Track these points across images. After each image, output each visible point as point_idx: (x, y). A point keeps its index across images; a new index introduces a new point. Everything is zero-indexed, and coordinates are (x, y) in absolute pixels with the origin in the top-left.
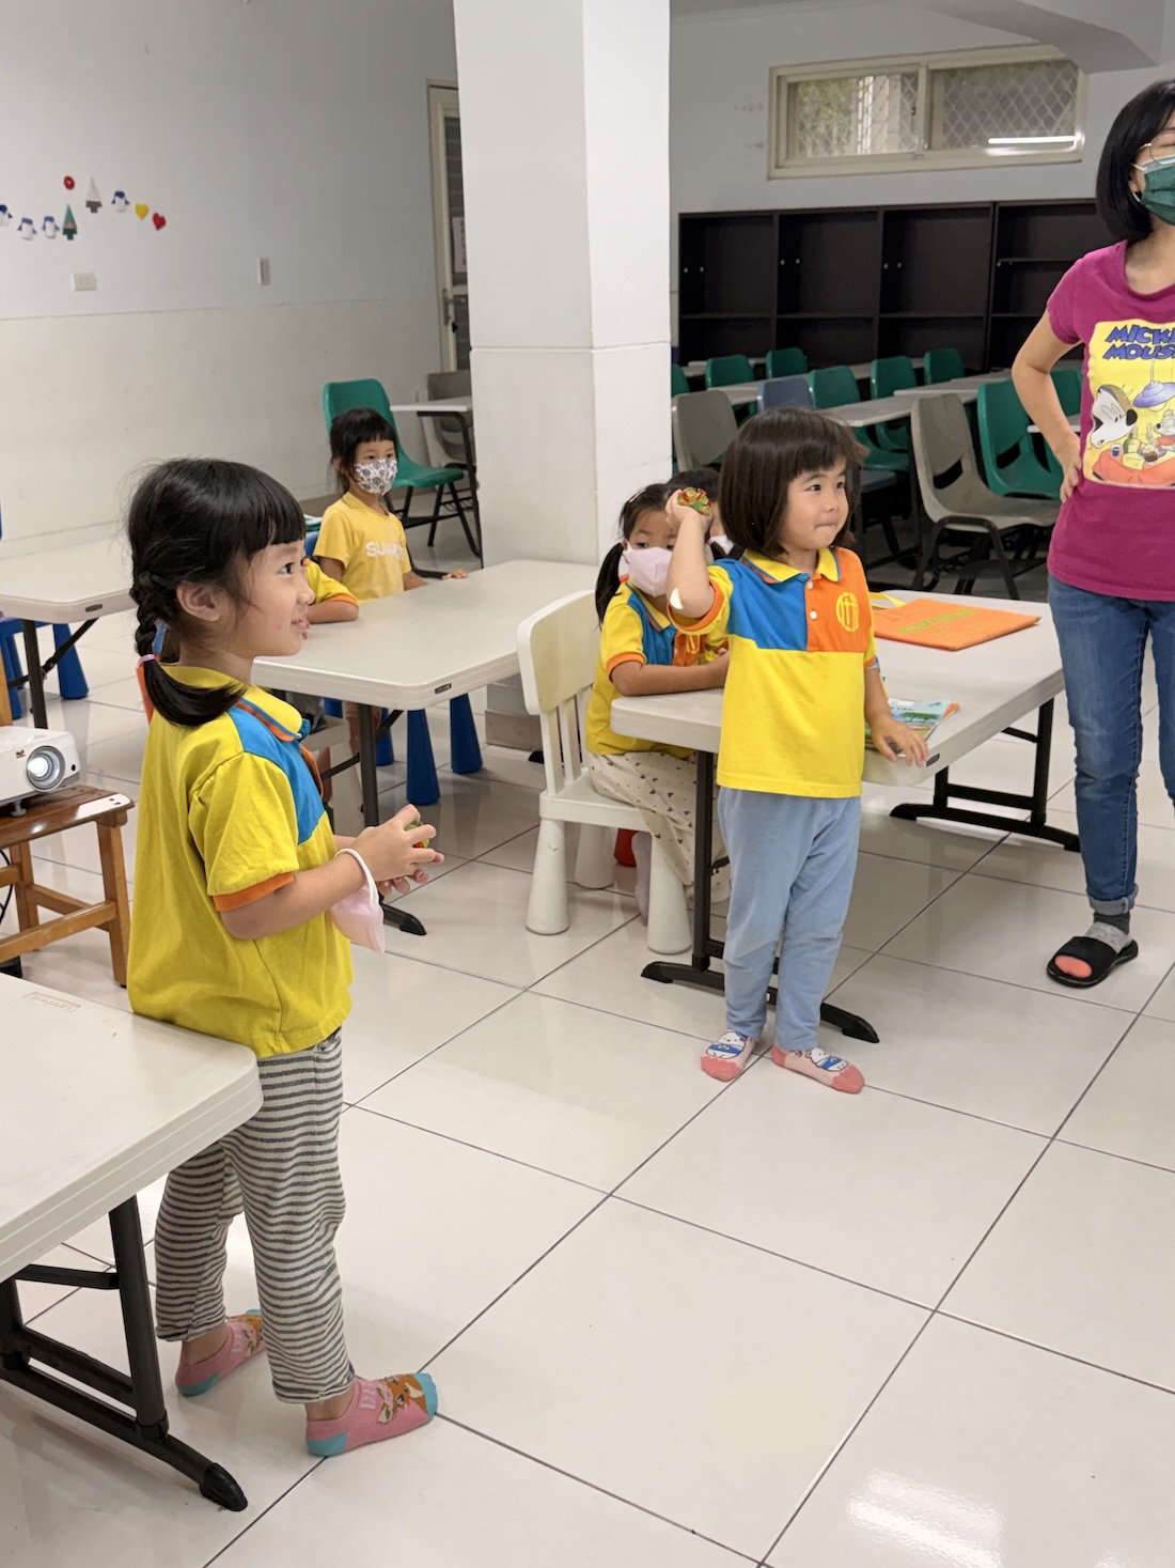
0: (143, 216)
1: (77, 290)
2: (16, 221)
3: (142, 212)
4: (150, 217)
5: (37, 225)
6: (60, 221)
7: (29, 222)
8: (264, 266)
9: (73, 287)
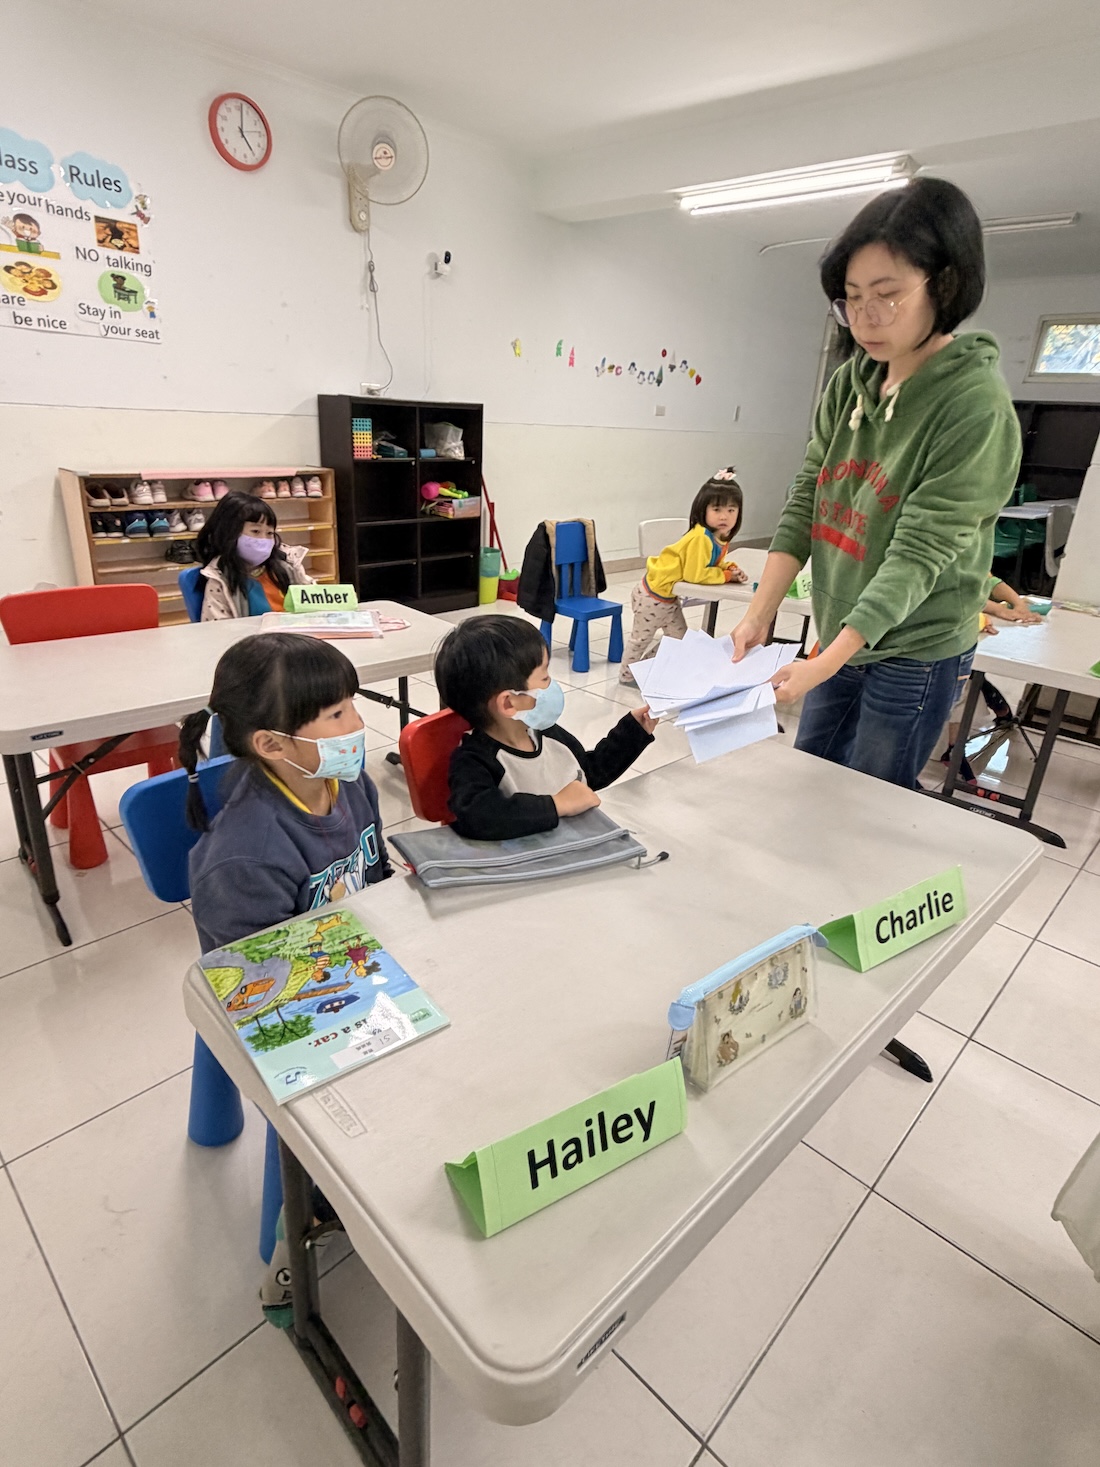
0: (692, 376)
1: (657, 415)
2: (638, 372)
3: (692, 373)
4: (695, 377)
5: (646, 376)
6: (656, 375)
7: (642, 373)
8: (738, 408)
9: (655, 413)
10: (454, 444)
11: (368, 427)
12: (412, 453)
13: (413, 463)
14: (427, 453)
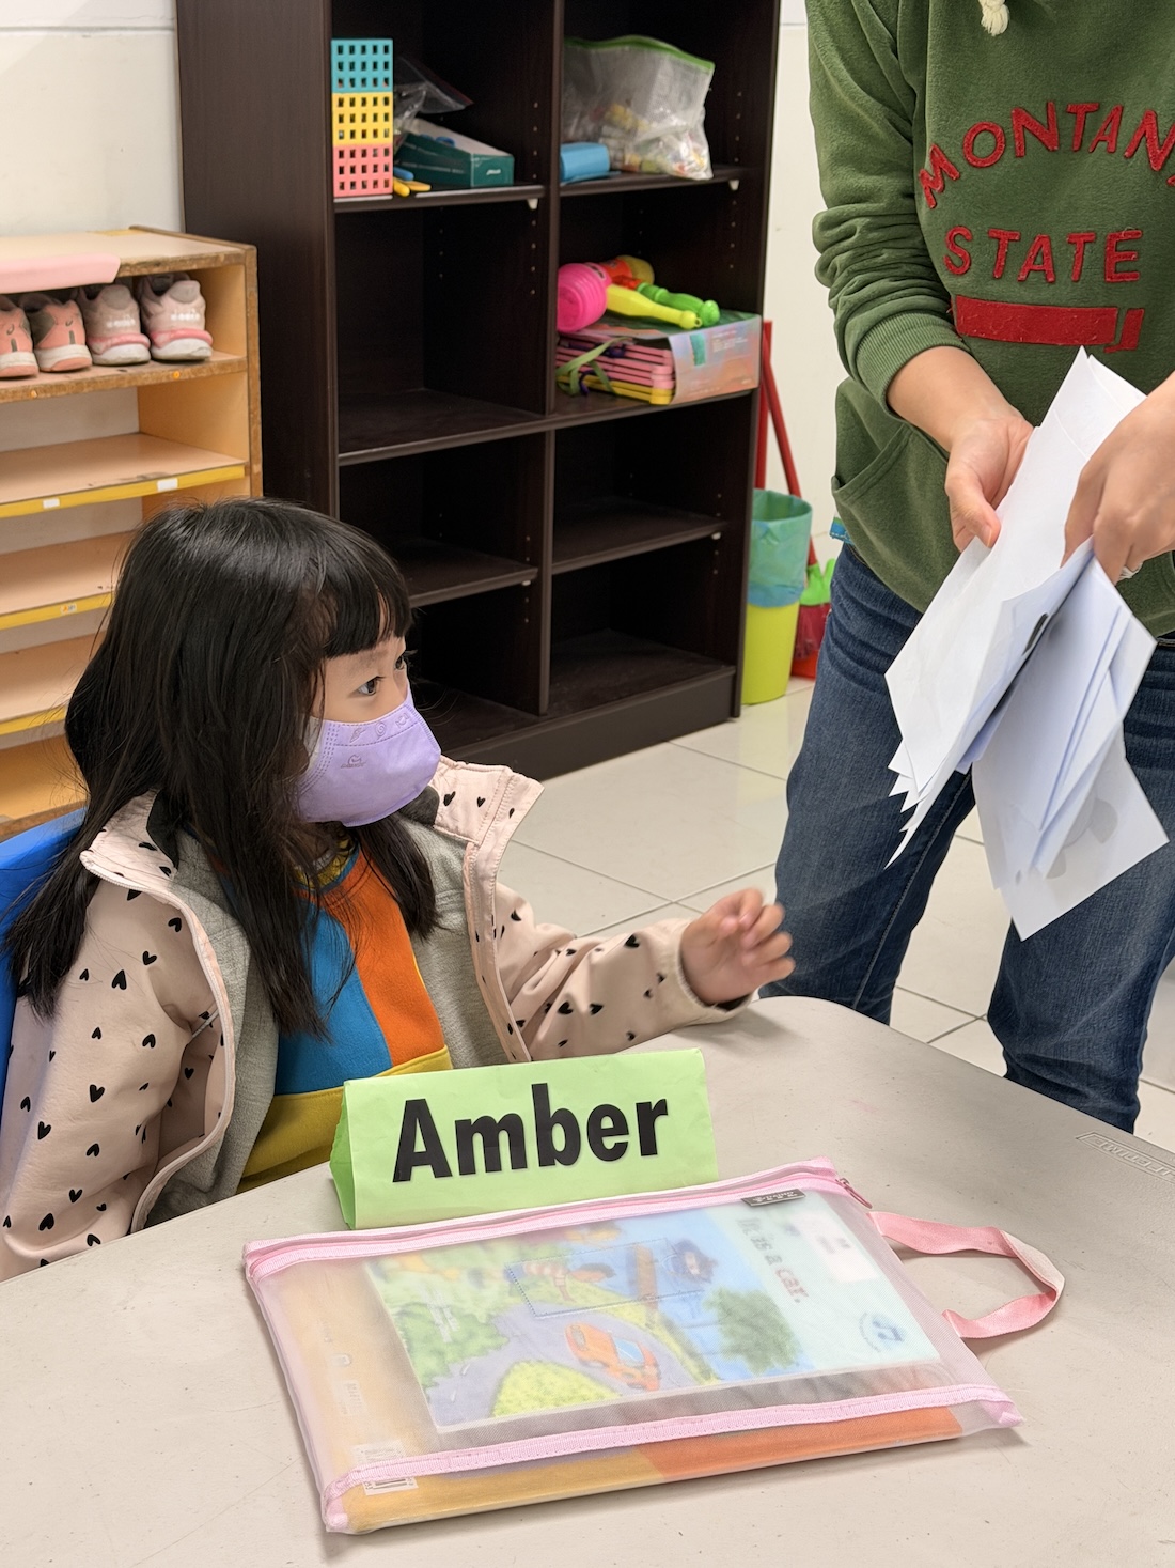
10: (675, 121)
11: (382, 74)
12: (534, 162)
13: (533, 204)
14: (580, 161)
